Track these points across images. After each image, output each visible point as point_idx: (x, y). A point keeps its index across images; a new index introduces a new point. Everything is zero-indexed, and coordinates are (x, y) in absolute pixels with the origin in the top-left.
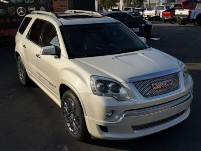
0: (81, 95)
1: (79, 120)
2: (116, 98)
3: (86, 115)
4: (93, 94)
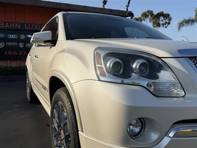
2: (152, 90)
3: (82, 131)
4: (99, 80)
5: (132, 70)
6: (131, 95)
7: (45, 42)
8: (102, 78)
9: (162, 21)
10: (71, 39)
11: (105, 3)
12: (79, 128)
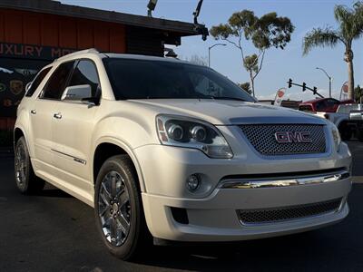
0: (136, 151)
1: (128, 209)
2: (206, 152)
3: (145, 192)
4: (162, 144)
5: (191, 136)
6: (189, 156)
7: (84, 99)
8: (164, 143)
9: (274, 33)
10: (122, 99)
11: (152, 6)
12: (142, 189)
